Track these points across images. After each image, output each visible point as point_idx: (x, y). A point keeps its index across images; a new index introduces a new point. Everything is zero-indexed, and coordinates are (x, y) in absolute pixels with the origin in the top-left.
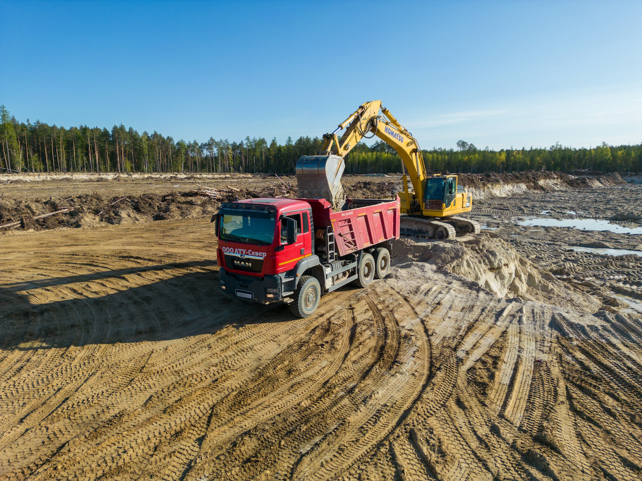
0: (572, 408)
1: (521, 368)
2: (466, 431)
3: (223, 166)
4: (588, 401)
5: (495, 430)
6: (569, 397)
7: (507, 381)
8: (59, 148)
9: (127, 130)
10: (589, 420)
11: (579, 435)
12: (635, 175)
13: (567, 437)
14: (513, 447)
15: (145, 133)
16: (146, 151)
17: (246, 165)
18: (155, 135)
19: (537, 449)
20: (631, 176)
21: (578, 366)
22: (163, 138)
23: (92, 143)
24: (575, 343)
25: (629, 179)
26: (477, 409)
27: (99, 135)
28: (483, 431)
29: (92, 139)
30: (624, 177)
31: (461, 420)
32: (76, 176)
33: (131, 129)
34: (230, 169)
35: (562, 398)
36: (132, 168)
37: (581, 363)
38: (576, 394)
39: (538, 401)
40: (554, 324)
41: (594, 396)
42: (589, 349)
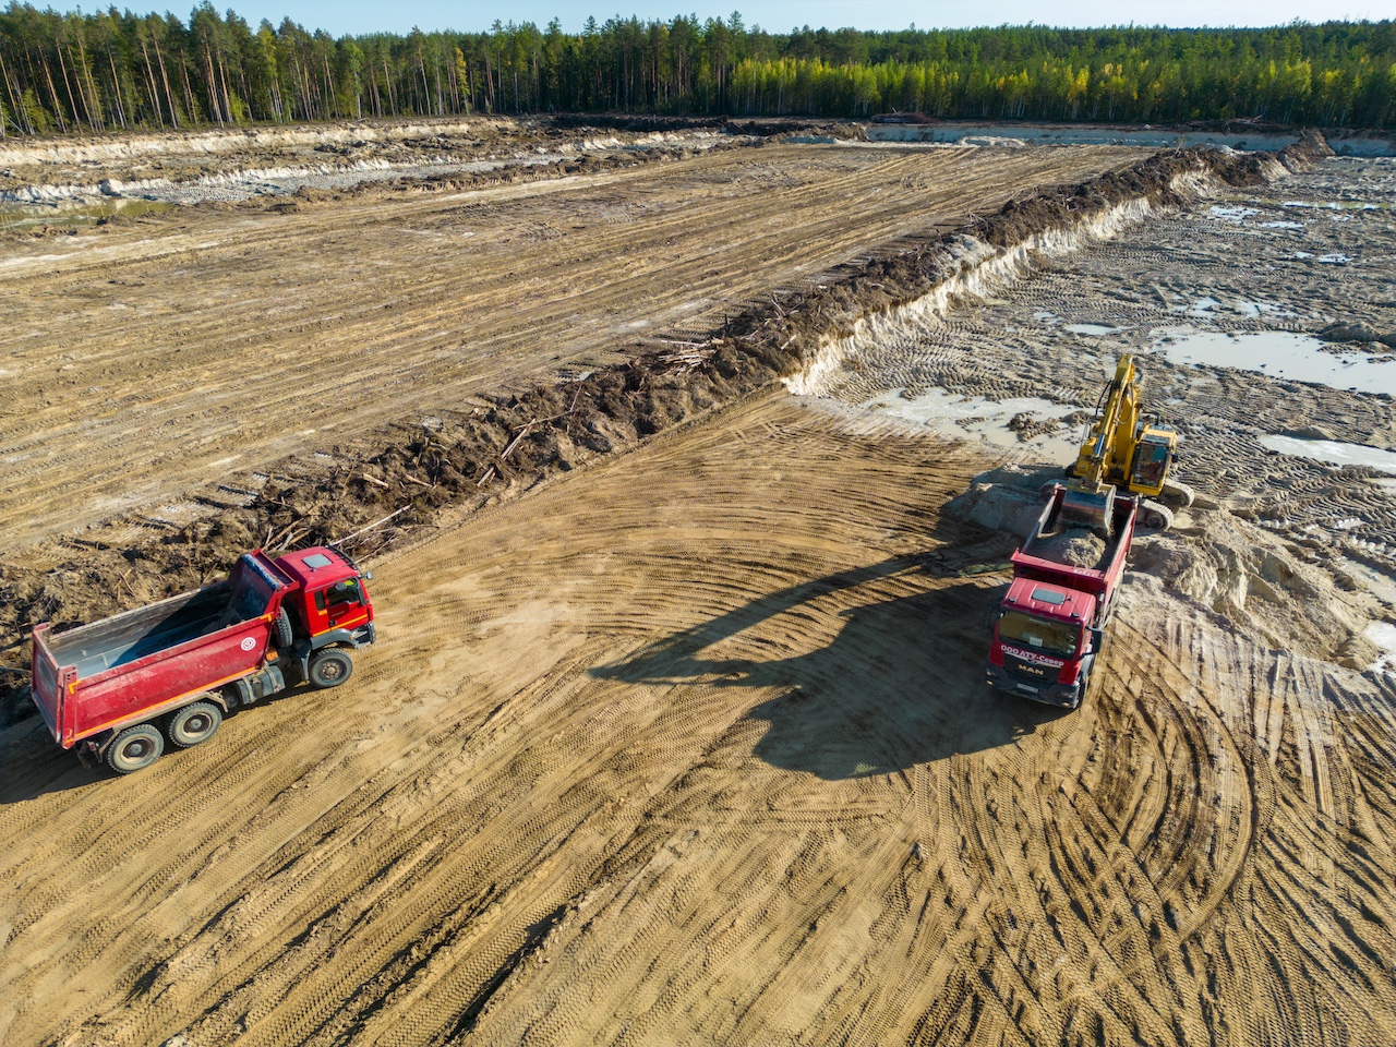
0: (1368, 801)
1: (1317, 757)
2: (1300, 826)
3: (447, 98)
4: (1376, 791)
5: (1320, 824)
6: (1364, 790)
7: (1310, 774)
8: (80, 72)
9: (224, 18)
10: (1383, 812)
11: (1379, 826)
12: (1355, 135)
13: (1370, 828)
14: (1338, 838)
15: (266, 24)
16: (273, 71)
17: (497, 94)
18: (287, 26)
19: (1355, 840)
20: (1345, 137)
21: (1361, 753)
22: (308, 36)
23: (154, 58)
24: (1352, 718)
25: (1340, 145)
26: (1300, 806)
27: (164, 36)
28: (1313, 826)
29: (151, 46)
30: (1332, 142)
31: (1294, 818)
32: (137, 144)
33: (230, 14)
34: (463, 106)
35: (1358, 791)
36: (245, 114)
37: (1363, 748)
38: (1368, 785)
39: (1341, 794)
40: (1328, 693)
41: (1381, 787)
42: (1365, 726)
